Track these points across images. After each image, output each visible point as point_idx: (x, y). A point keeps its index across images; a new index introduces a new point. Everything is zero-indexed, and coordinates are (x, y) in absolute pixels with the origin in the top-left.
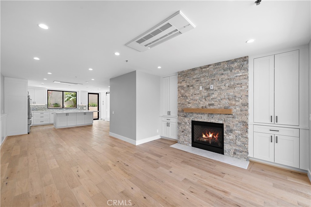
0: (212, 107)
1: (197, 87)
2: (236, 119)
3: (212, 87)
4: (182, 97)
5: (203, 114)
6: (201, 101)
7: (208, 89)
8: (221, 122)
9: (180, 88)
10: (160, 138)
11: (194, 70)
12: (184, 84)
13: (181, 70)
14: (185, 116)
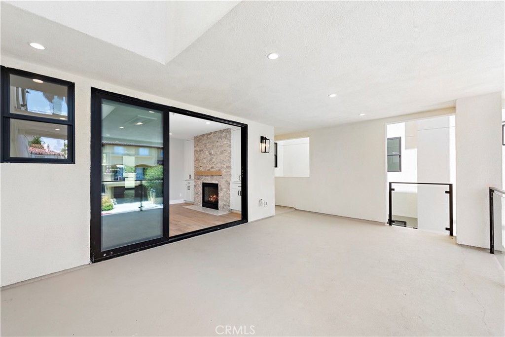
0: (212, 170)
1: (205, 152)
2: (224, 179)
3: (213, 152)
4: (197, 160)
5: (208, 176)
6: (207, 164)
7: (210, 154)
8: (217, 183)
9: (196, 151)
10: (184, 202)
11: (203, 135)
12: (198, 149)
13: (196, 135)
14: (198, 179)
